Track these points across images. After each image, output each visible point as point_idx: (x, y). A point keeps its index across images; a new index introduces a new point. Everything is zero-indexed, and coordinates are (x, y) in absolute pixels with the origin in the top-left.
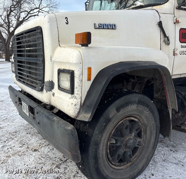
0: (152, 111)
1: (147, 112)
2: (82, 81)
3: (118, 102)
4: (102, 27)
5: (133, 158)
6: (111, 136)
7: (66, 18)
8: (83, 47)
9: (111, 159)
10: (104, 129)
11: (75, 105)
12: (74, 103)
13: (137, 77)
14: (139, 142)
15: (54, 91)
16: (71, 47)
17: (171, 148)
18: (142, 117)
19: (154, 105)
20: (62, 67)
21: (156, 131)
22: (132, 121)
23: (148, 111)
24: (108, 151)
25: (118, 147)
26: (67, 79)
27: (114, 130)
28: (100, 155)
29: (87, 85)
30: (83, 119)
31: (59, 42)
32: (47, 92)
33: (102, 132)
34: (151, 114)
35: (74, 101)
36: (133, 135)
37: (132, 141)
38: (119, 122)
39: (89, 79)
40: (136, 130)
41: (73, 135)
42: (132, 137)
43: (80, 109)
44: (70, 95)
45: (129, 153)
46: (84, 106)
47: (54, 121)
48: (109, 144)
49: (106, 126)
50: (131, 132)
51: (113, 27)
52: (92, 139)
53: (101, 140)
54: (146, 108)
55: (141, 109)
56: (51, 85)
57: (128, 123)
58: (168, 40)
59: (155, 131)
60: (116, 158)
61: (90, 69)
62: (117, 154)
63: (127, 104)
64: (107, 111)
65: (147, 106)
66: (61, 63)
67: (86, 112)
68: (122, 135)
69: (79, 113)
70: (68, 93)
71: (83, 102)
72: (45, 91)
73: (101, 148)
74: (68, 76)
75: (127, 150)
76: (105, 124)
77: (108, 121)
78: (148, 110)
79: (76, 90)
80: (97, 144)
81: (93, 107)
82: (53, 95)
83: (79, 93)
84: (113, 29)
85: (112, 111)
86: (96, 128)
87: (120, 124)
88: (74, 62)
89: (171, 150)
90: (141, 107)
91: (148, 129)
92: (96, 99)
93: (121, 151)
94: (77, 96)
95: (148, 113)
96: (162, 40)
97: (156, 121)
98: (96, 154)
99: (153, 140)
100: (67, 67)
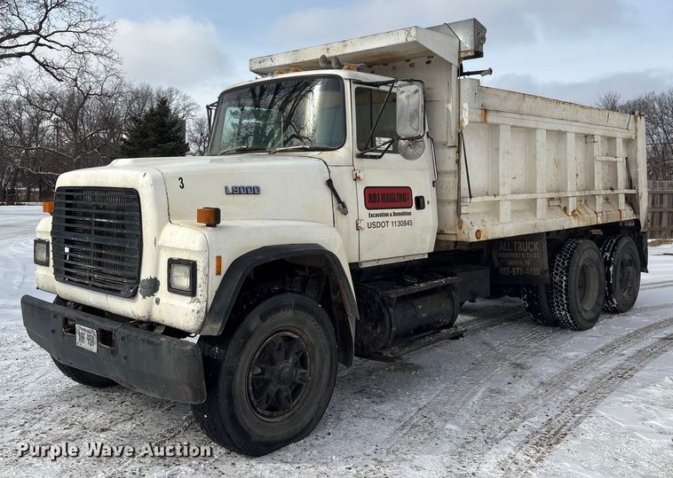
0: (321, 322)
1: (311, 323)
2: (208, 275)
3: (263, 307)
4: (237, 191)
5: (294, 403)
6: (254, 362)
7: (180, 178)
8: (210, 228)
9: (255, 403)
10: (243, 348)
11: (198, 312)
12: (196, 309)
13: (310, 268)
14: (303, 374)
15: (157, 295)
16: (191, 225)
17: (374, 399)
18: (305, 330)
19: (323, 310)
20: (176, 256)
21: (331, 356)
22: (290, 338)
23: (313, 321)
24: (251, 388)
25: (267, 382)
26: (185, 273)
27: (258, 353)
28: (237, 393)
29: (216, 282)
30: (209, 334)
31: (169, 216)
32: (144, 297)
33: (238, 353)
34: (318, 326)
35: (196, 306)
36: (291, 361)
37: (287, 370)
38: (267, 339)
39: (218, 273)
40: (297, 354)
41: (195, 357)
42: (288, 364)
43: (205, 318)
44: (189, 299)
45: (285, 394)
46: (210, 314)
47: (160, 344)
48: (251, 375)
49: (245, 343)
50: (287, 357)
51: (255, 191)
52: (224, 365)
53: (237, 366)
54: (309, 316)
55: (301, 317)
56: (153, 285)
57: (281, 341)
58: (344, 206)
59: (328, 355)
60: (265, 401)
61: (219, 259)
62: (265, 393)
63: (277, 309)
64: (246, 320)
65: (312, 312)
66: (174, 249)
67: (214, 321)
68: (272, 362)
69: (203, 324)
70: (187, 295)
71: (209, 307)
72: (140, 296)
73: (238, 379)
74: (187, 269)
75: (283, 387)
76: (242, 341)
77: (249, 335)
78: (313, 318)
79: (199, 290)
80: (232, 373)
81: (224, 314)
82: (158, 301)
83: (204, 293)
84: (254, 193)
85: (253, 321)
86: (230, 347)
87: (269, 344)
88: (197, 249)
89: (373, 402)
90: (301, 315)
91: (317, 352)
92: (229, 300)
93: (272, 389)
94: (201, 298)
95: (313, 324)
96: (335, 207)
97: (328, 338)
98: (231, 389)
99: (326, 372)
100: (185, 256)
